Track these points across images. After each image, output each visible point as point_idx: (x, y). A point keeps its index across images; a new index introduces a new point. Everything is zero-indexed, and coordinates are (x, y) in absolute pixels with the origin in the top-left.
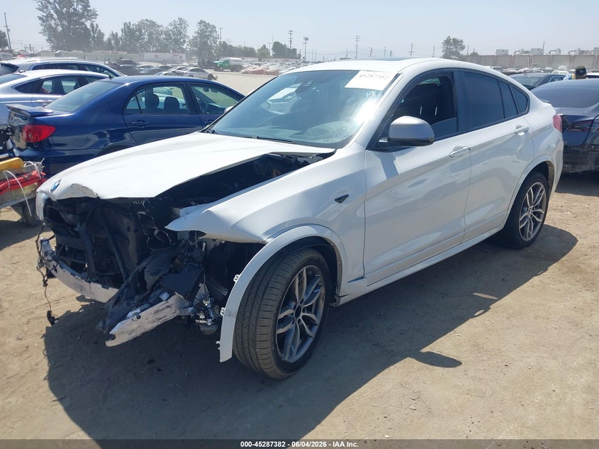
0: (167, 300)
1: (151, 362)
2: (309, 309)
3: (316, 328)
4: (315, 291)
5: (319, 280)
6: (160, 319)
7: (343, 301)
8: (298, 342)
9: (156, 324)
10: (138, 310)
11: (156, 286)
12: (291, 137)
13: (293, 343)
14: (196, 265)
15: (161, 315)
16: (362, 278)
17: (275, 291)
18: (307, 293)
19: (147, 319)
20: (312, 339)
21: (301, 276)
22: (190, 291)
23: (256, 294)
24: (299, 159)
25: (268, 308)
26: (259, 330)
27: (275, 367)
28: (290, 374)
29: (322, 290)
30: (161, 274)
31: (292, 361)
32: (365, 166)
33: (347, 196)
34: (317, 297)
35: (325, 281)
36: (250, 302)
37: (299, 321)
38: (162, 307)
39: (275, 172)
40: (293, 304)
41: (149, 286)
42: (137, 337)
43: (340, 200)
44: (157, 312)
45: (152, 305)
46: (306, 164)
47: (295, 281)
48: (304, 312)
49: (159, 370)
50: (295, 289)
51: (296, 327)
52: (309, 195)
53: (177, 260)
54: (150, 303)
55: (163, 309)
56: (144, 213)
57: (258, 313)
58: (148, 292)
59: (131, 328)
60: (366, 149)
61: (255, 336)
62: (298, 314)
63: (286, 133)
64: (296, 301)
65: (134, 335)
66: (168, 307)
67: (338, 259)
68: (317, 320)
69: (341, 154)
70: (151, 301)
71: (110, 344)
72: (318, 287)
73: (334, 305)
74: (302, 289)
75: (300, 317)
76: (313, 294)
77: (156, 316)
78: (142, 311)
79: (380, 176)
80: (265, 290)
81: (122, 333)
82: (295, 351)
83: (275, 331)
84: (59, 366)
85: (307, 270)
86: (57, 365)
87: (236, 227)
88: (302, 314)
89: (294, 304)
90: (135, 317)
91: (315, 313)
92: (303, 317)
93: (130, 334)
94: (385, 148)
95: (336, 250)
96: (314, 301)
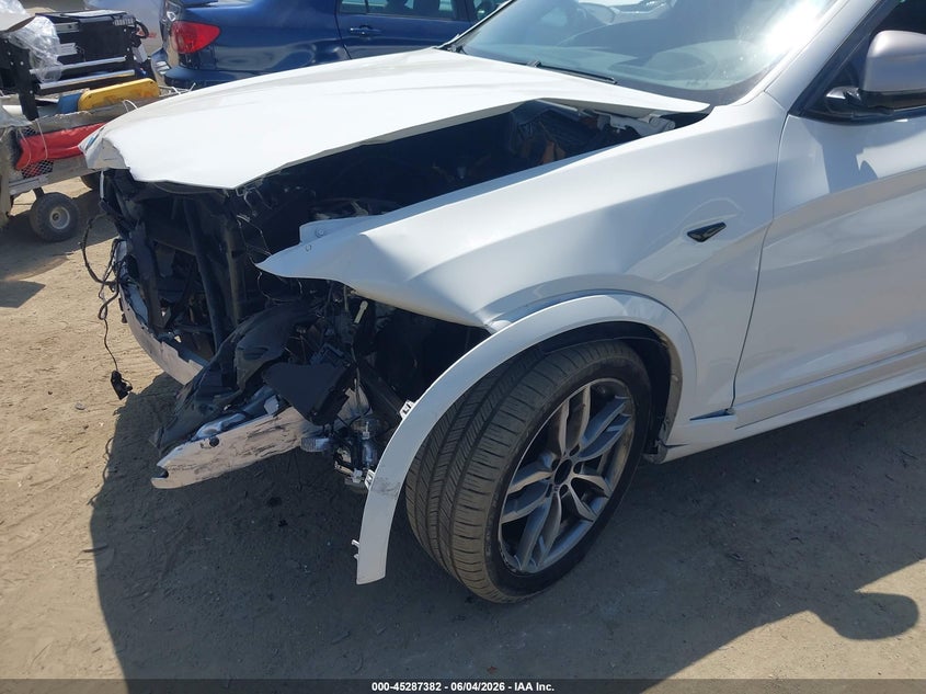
0: (276, 414)
1: (274, 502)
2: (591, 466)
3: (601, 503)
4: (611, 429)
5: (624, 404)
6: (262, 450)
7: (671, 455)
8: (557, 526)
9: (252, 459)
10: (217, 426)
11: (256, 382)
12: (613, 67)
13: (544, 532)
14: (338, 352)
15: (263, 442)
16: (725, 413)
17: (506, 437)
18: (588, 433)
19: (232, 447)
20: (591, 524)
21: (576, 404)
22: (318, 407)
23: (464, 433)
24: (615, 122)
25: (486, 472)
26: (460, 514)
27: (492, 587)
28: (528, 596)
29: (627, 428)
30: (265, 358)
31: (535, 569)
32: (780, 153)
33: (721, 226)
34: (611, 443)
35: (637, 408)
36: (449, 447)
37: (565, 488)
38: (267, 426)
39: (549, 150)
40: (550, 458)
41: (241, 380)
42: (213, 479)
43: (701, 235)
44: (253, 435)
45: (249, 417)
46: (631, 135)
47: (559, 413)
48: (577, 471)
49: (283, 524)
50: (557, 429)
51: (554, 501)
52: (619, 216)
53: (313, 327)
54: (245, 413)
55: (267, 431)
56: (247, 219)
57: (462, 477)
58: (240, 391)
59: (199, 461)
60: (791, 112)
61: (451, 523)
62: (561, 476)
63: (604, 60)
64: (558, 452)
65: (205, 474)
66: (278, 428)
67: (673, 371)
68: (607, 486)
69: (722, 118)
70: (246, 409)
71: (158, 483)
72: (618, 420)
73: (651, 458)
74: (577, 429)
75: (568, 482)
76: (606, 435)
77: (253, 444)
78: (225, 429)
79: (816, 183)
80: (484, 429)
81: (181, 468)
82: (544, 549)
83: (496, 520)
84: (122, 477)
85: (593, 390)
86: (120, 474)
87: (423, 283)
88: (573, 475)
89: (554, 457)
90: (208, 440)
91: (605, 475)
92: (575, 482)
93: (197, 472)
94: (839, 114)
95: (671, 352)
96: (604, 450)
